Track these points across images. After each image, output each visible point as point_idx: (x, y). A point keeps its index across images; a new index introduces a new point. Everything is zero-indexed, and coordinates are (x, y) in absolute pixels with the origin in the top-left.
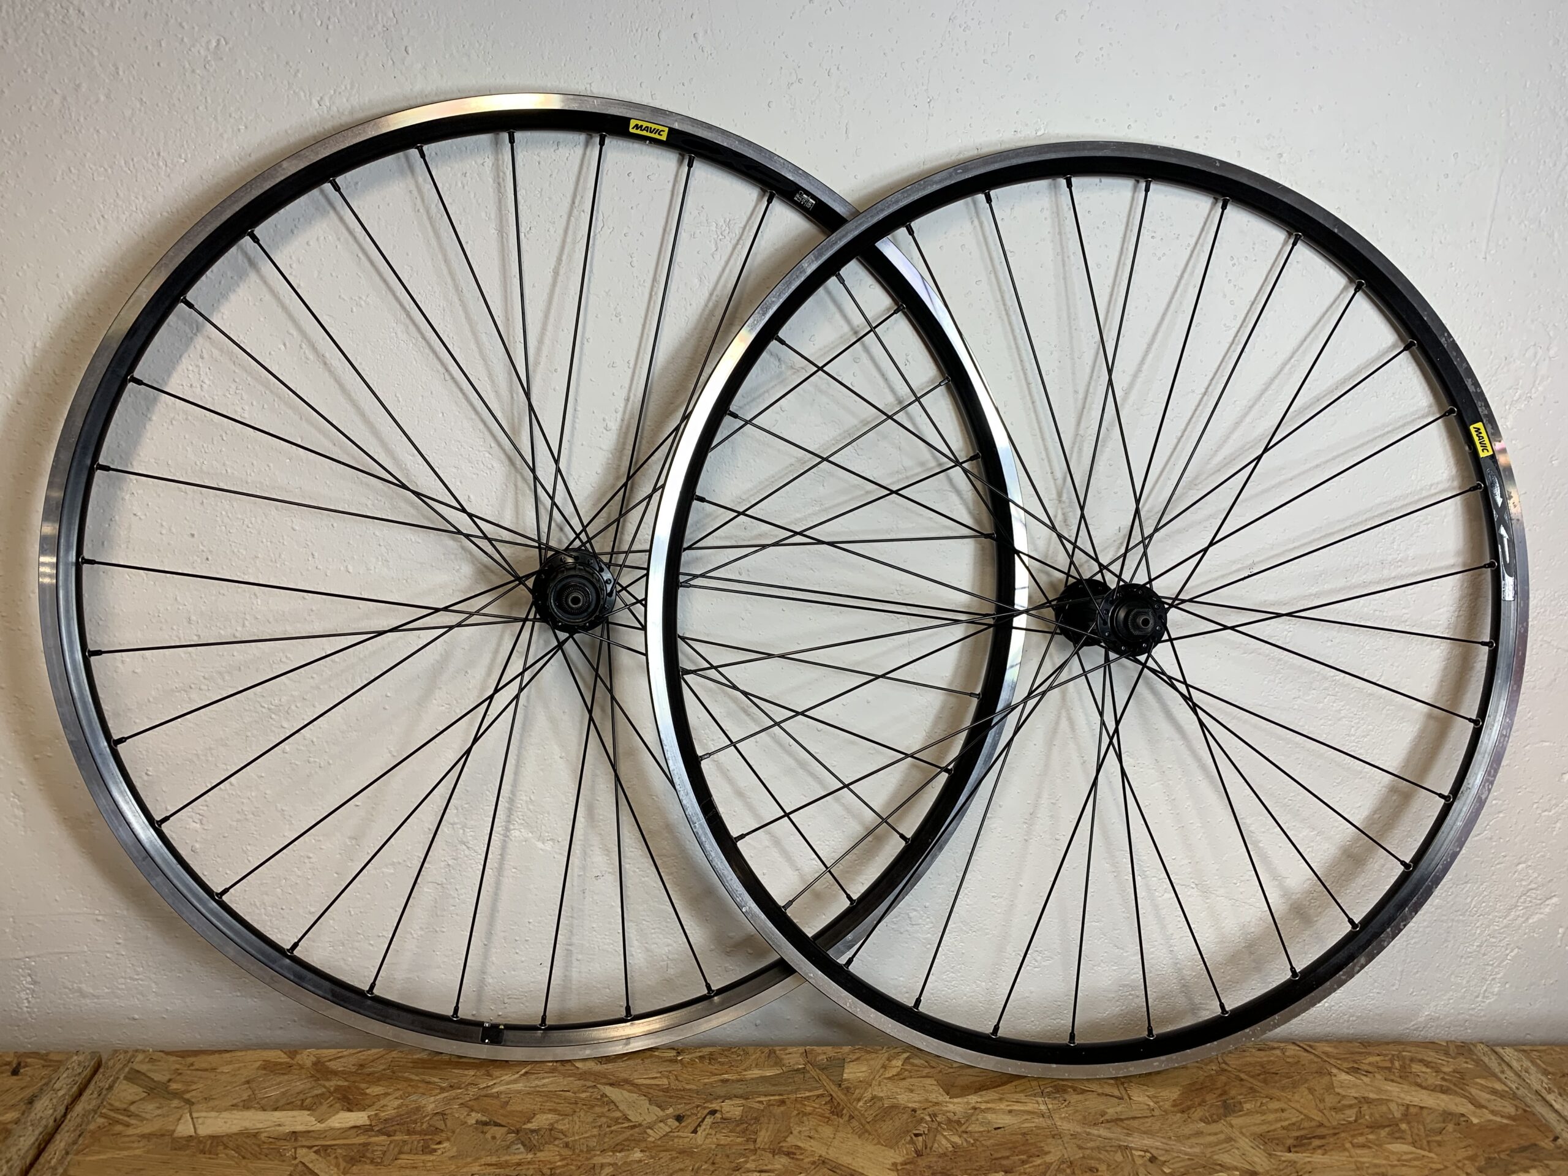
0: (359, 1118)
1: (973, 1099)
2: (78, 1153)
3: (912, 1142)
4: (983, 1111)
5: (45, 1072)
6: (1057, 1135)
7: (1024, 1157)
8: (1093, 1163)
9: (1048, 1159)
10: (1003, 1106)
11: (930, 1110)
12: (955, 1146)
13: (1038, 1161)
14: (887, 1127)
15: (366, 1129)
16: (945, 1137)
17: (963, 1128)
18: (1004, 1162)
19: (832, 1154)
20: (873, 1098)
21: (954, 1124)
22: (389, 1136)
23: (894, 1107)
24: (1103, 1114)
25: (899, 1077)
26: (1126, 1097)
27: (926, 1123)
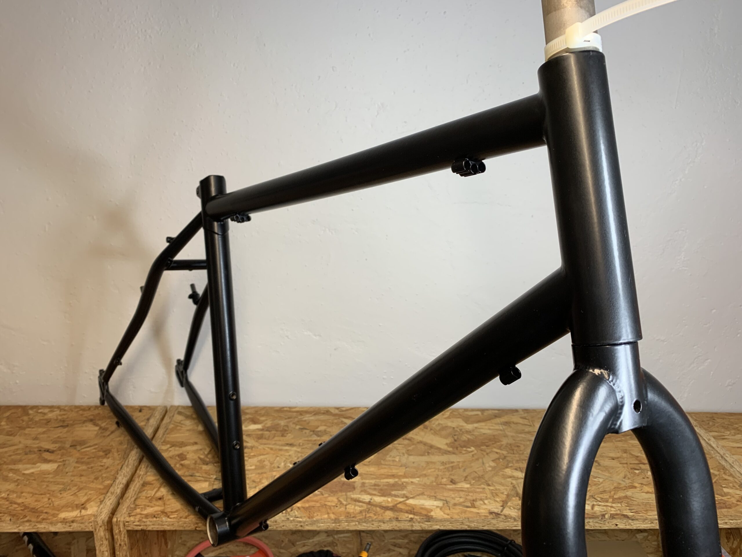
0: (259, 426)
1: (476, 425)
2: (167, 434)
3: (453, 437)
4: (479, 428)
5: (150, 411)
6: (506, 436)
7: (493, 442)
8: (518, 445)
9: (502, 443)
10: (486, 427)
11: (460, 428)
12: (469, 439)
13: (498, 444)
14: (444, 433)
15: (262, 430)
16: (465, 436)
17: (472, 433)
18: (487, 444)
19: (425, 440)
20: (439, 424)
21: (468, 432)
22: (270, 431)
23: (446, 427)
24: (523, 430)
25: (449, 418)
26: (532, 425)
27: (458, 432)
